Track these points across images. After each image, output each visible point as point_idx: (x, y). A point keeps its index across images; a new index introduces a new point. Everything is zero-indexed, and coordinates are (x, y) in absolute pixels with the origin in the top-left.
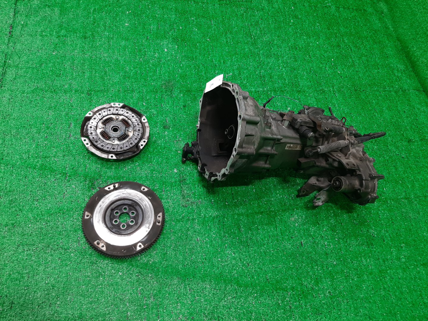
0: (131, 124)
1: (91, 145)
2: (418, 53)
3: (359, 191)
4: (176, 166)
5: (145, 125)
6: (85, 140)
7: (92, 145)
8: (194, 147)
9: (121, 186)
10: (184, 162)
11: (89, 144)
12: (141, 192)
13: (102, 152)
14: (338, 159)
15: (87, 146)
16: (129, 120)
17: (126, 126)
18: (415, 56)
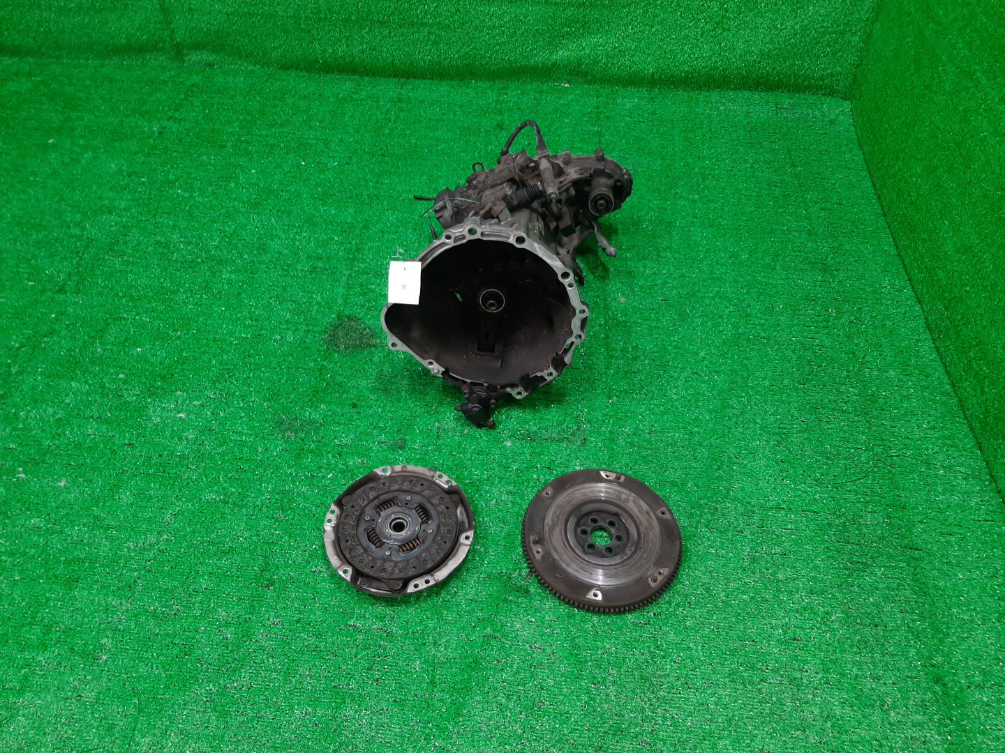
0: (391, 496)
1: (432, 575)
2: (342, 49)
3: (619, 184)
4: (499, 441)
5: (398, 472)
6: (416, 586)
7: (432, 573)
8: (475, 393)
9: (537, 530)
10: (493, 426)
11: (428, 577)
12: (553, 497)
13: (452, 555)
14: (568, 183)
15: (432, 583)
16: (382, 497)
17: (395, 504)
18: (340, 58)
